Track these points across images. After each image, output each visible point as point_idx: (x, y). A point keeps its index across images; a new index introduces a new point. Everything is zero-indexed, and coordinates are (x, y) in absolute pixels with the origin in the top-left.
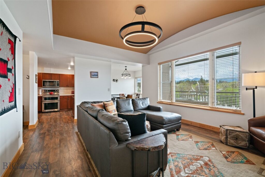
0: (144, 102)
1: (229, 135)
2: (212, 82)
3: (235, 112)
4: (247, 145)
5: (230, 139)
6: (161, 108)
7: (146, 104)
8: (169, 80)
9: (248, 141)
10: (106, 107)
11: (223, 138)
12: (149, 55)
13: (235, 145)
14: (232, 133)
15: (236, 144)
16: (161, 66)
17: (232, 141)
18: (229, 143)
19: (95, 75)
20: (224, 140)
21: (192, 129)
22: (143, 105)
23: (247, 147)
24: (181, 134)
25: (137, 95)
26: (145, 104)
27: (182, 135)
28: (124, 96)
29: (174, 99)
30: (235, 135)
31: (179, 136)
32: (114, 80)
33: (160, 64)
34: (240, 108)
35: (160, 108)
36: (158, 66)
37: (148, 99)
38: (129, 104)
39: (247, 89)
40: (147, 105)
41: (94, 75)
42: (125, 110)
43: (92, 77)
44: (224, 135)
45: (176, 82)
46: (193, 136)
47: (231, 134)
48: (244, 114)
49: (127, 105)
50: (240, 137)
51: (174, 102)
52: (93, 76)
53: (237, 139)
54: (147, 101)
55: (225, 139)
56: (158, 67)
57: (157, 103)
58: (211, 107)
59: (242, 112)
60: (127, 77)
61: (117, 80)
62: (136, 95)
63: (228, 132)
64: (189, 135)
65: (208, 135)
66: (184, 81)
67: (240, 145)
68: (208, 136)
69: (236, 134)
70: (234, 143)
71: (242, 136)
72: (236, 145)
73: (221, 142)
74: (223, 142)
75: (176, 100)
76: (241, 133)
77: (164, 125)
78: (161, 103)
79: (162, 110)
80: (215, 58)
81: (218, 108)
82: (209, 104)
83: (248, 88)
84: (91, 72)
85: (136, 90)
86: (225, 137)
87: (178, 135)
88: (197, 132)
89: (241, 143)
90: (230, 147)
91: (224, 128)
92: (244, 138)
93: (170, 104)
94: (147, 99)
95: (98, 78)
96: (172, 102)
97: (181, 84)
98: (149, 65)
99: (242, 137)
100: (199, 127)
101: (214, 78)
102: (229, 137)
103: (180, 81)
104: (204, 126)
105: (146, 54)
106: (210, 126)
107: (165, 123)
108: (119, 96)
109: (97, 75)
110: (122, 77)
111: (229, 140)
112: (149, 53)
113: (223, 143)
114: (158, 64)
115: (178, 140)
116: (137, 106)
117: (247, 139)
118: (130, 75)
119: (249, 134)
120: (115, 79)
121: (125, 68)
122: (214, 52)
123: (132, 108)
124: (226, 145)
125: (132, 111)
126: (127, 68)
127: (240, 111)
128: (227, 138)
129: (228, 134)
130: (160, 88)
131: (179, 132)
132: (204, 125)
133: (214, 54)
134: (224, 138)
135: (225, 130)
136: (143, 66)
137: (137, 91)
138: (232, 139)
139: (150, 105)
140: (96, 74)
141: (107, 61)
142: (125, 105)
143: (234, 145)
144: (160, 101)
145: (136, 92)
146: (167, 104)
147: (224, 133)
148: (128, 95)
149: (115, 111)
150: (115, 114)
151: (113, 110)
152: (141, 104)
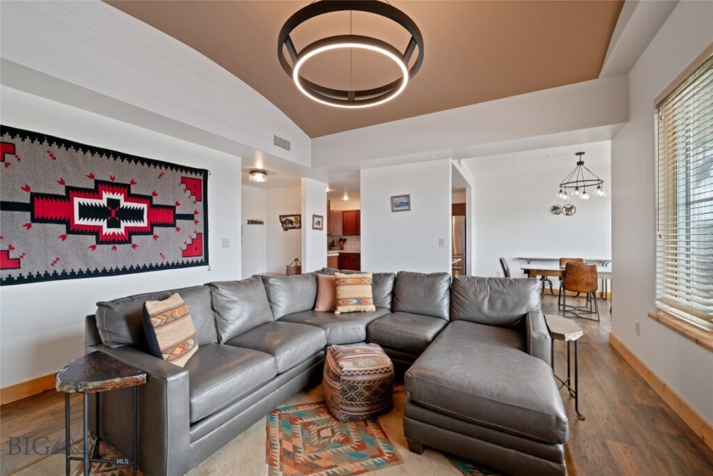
19: (402, 204)
32: (555, 208)
36: (656, 117)
41: (400, 204)
43: (395, 209)
52: (398, 206)
56: (656, 121)
77: (411, 406)
84: (393, 198)
94: (521, 284)
95: (409, 210)
98: (628, 125)
105: (597, 77)
107: (412, 395)
109: (408, 204)
120: (562, 205)
140: (405, 200)
144: (663, 310)
146: (684, 335)
149: (362, 301)
150: (364, 311)
151: (356, 299)
152: (484, 298)
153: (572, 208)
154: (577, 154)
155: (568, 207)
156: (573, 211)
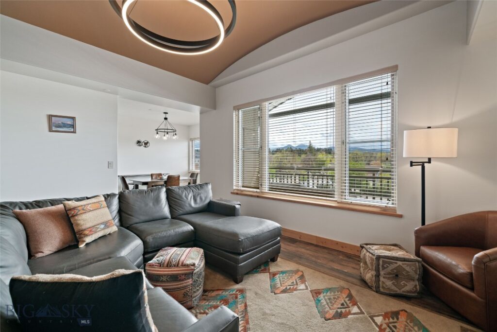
0: (198, 195)
1: (383, 270)
2: (340, 149)
3: (385, 212)
4: (416, 288)
5: (384, 277)
6: (237, 206)
7: (203, 199)
8: (255, 143)
9: (418, 280)
10: (73, 216)
11: (369, 276)
12: (215, 87)
13: (394, 291)
14: (390, 263)
15: (396, 289)
16: (240, 112)
17: (389, 283)
18: (383, 287)
19: (65, 125)
20: (371, 280)
21: (302, 250)
22: (195, 200)
23: (416, 294)
24: (280, 269)
25: (192, 175)
26: (201, 199)
27: (282, 272)
28: (161, 179)
29: (267, 184)
30: (394, 269)
31: (277, 276)
32: (139, 142)
33: (237, 108)
34: (393, 204)
35: (235, 207)
36: (234, 113)
37: (210, 187)
38: (157, 200)
39: (412, 164)
40: (207, 201)
41: (62, 125)
42: (143, 218)
43: (54, 129)
44: (372, 270)
45: (271, 151)
46: (308, 272)
47: (388, 267)
48: (401, 216)
49: (151, 204)
50: (404, 273)
51: (267, 191)
52: (59, 127)
53: (397, 276)
54: (207, 192)
55: (374, 278)
56: (234, 115)
57: (232, 193)
58: (338, 203)
59: (398, 213)
60: (167, 136)
61: (146, 144)
62: (190, 174)
63: (381, 262)
64: (297, 271)
65: (336, 266)
66: (283, 149)
67: (403, 289)
68: (336, 268)
69: (396, 265)
70: (394, 288)
71: (408, 269)
72: (397, 291)
73: (364, 282)
74: (370, 284)
75: (270, 188)
76: (406, 264)
77: (241, 257)
78: (238, 193)
79: (240, 212)
80: (347, 104)
81: (351, 204)
82: (334, 194)
83: (414, 161)
84: (50, 117)
85: (191, 165)
86: (374, 273)
87: (274, 275)
88: (314, 259)
89: (407, 285)
90: (385, 296)
91: (371, 251)
92: (412, 273)
93: (258, 197)
94: (205, 187)
95: (74, 132)
96: (262, 192)
97: (279, 155)
98: (215, 111)
99: (408, 272)
100: (316, 246)
101: (346, 140)
102: (382, 273)
103: (277, 149)
104: (325, 242)
105: (207, 84)
106: (337, 243)
107: (243, 249)
108: (149, 180)
109: (73, 126)
110: (157, 136)
111: (382, 281)
112: (216, 82)
113: (370, 288)
114: (232, 108)
115: (275, 294)
116: (181, 206)
117: (418, 276)
118: (175, 133)
119: (420, 264)
120: (142, 140)
121: (164, 116)
122: (345, 86)
123: (166, 211)
124: (377, 292)
125: (166, 218)
126: (167, 116)
127: (394, 209)
128: (378, 276)
129: (380, 267)
130: (238, 161)
131: (277, 265)
132: (326, 240)
133: (345, 89)
134: (372, 275)
135: (375, 257)
136: (201, 113)
137: (194, 167)
138: (388, 278)
139: (214, 200)
140: (69, 122)
141: (104, 91)
142: (147, 205)
143: (392, 292)
144: (238, 190)
145: (191, 168)
146: (251, 196)
147: (372, 265)
148: (169, 177)
149: (108, 225)
150: (109, 234)
151: (102, 224)
152: (191, 198)
153: (147, 143)
154: (164, 113)
155: (146, 142)
156: (148, 145)
